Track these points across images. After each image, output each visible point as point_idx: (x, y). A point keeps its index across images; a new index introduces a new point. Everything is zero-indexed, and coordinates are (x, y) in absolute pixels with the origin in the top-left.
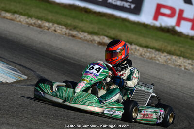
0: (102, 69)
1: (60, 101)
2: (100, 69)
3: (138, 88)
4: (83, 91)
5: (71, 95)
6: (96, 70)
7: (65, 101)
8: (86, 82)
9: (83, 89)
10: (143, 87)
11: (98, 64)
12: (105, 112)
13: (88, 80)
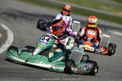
0: (51, 39)
1: (24, 61)
2: (49, 39)
3: (74, 50)
4: (38, 54)
5: (31, 57)
6: (46, 40)
7: (27, 61)
8: (40, 48)
9: (39, 53)
10: (77, 50)
11: (47, 36)
12: (53, 68)
13: (41, 47)
